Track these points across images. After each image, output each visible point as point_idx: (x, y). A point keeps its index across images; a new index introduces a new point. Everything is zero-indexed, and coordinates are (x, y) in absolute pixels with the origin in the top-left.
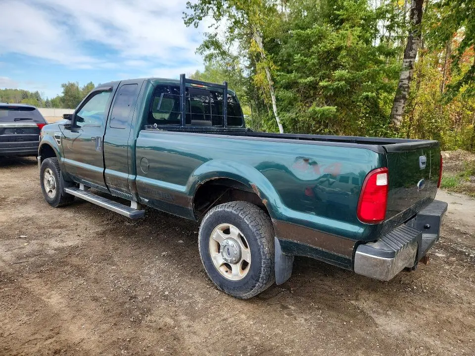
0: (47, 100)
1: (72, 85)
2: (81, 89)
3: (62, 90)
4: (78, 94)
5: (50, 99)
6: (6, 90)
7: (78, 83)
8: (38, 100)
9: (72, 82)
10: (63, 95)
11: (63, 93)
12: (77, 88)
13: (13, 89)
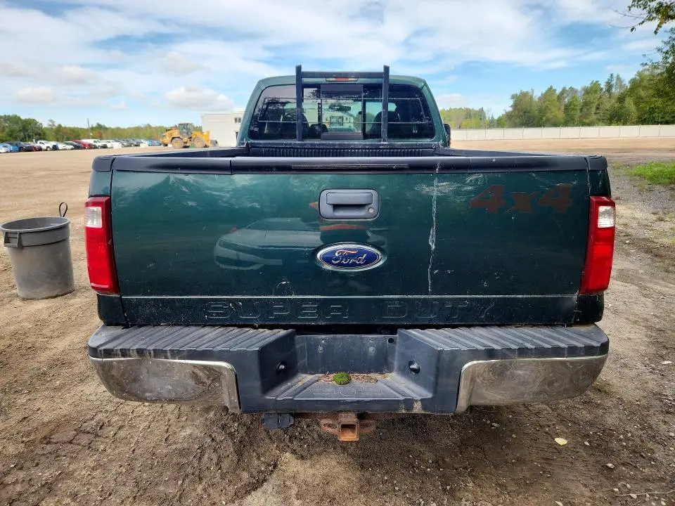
0: (492, 118)
1: (524, 95)
2: (536, 99)
3: (511, 102)
4: (531, 106)
5: (496, 118)
6: (451, 110)
7: (533, 90)
8: (481, 119)
9: (525, 90)
10: (511, 109)
11: (511, 106)
12: (531, 97)
13: (458, 108)
